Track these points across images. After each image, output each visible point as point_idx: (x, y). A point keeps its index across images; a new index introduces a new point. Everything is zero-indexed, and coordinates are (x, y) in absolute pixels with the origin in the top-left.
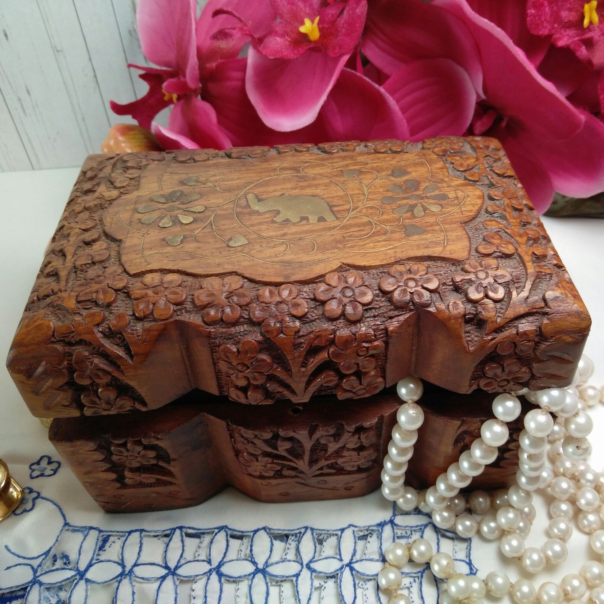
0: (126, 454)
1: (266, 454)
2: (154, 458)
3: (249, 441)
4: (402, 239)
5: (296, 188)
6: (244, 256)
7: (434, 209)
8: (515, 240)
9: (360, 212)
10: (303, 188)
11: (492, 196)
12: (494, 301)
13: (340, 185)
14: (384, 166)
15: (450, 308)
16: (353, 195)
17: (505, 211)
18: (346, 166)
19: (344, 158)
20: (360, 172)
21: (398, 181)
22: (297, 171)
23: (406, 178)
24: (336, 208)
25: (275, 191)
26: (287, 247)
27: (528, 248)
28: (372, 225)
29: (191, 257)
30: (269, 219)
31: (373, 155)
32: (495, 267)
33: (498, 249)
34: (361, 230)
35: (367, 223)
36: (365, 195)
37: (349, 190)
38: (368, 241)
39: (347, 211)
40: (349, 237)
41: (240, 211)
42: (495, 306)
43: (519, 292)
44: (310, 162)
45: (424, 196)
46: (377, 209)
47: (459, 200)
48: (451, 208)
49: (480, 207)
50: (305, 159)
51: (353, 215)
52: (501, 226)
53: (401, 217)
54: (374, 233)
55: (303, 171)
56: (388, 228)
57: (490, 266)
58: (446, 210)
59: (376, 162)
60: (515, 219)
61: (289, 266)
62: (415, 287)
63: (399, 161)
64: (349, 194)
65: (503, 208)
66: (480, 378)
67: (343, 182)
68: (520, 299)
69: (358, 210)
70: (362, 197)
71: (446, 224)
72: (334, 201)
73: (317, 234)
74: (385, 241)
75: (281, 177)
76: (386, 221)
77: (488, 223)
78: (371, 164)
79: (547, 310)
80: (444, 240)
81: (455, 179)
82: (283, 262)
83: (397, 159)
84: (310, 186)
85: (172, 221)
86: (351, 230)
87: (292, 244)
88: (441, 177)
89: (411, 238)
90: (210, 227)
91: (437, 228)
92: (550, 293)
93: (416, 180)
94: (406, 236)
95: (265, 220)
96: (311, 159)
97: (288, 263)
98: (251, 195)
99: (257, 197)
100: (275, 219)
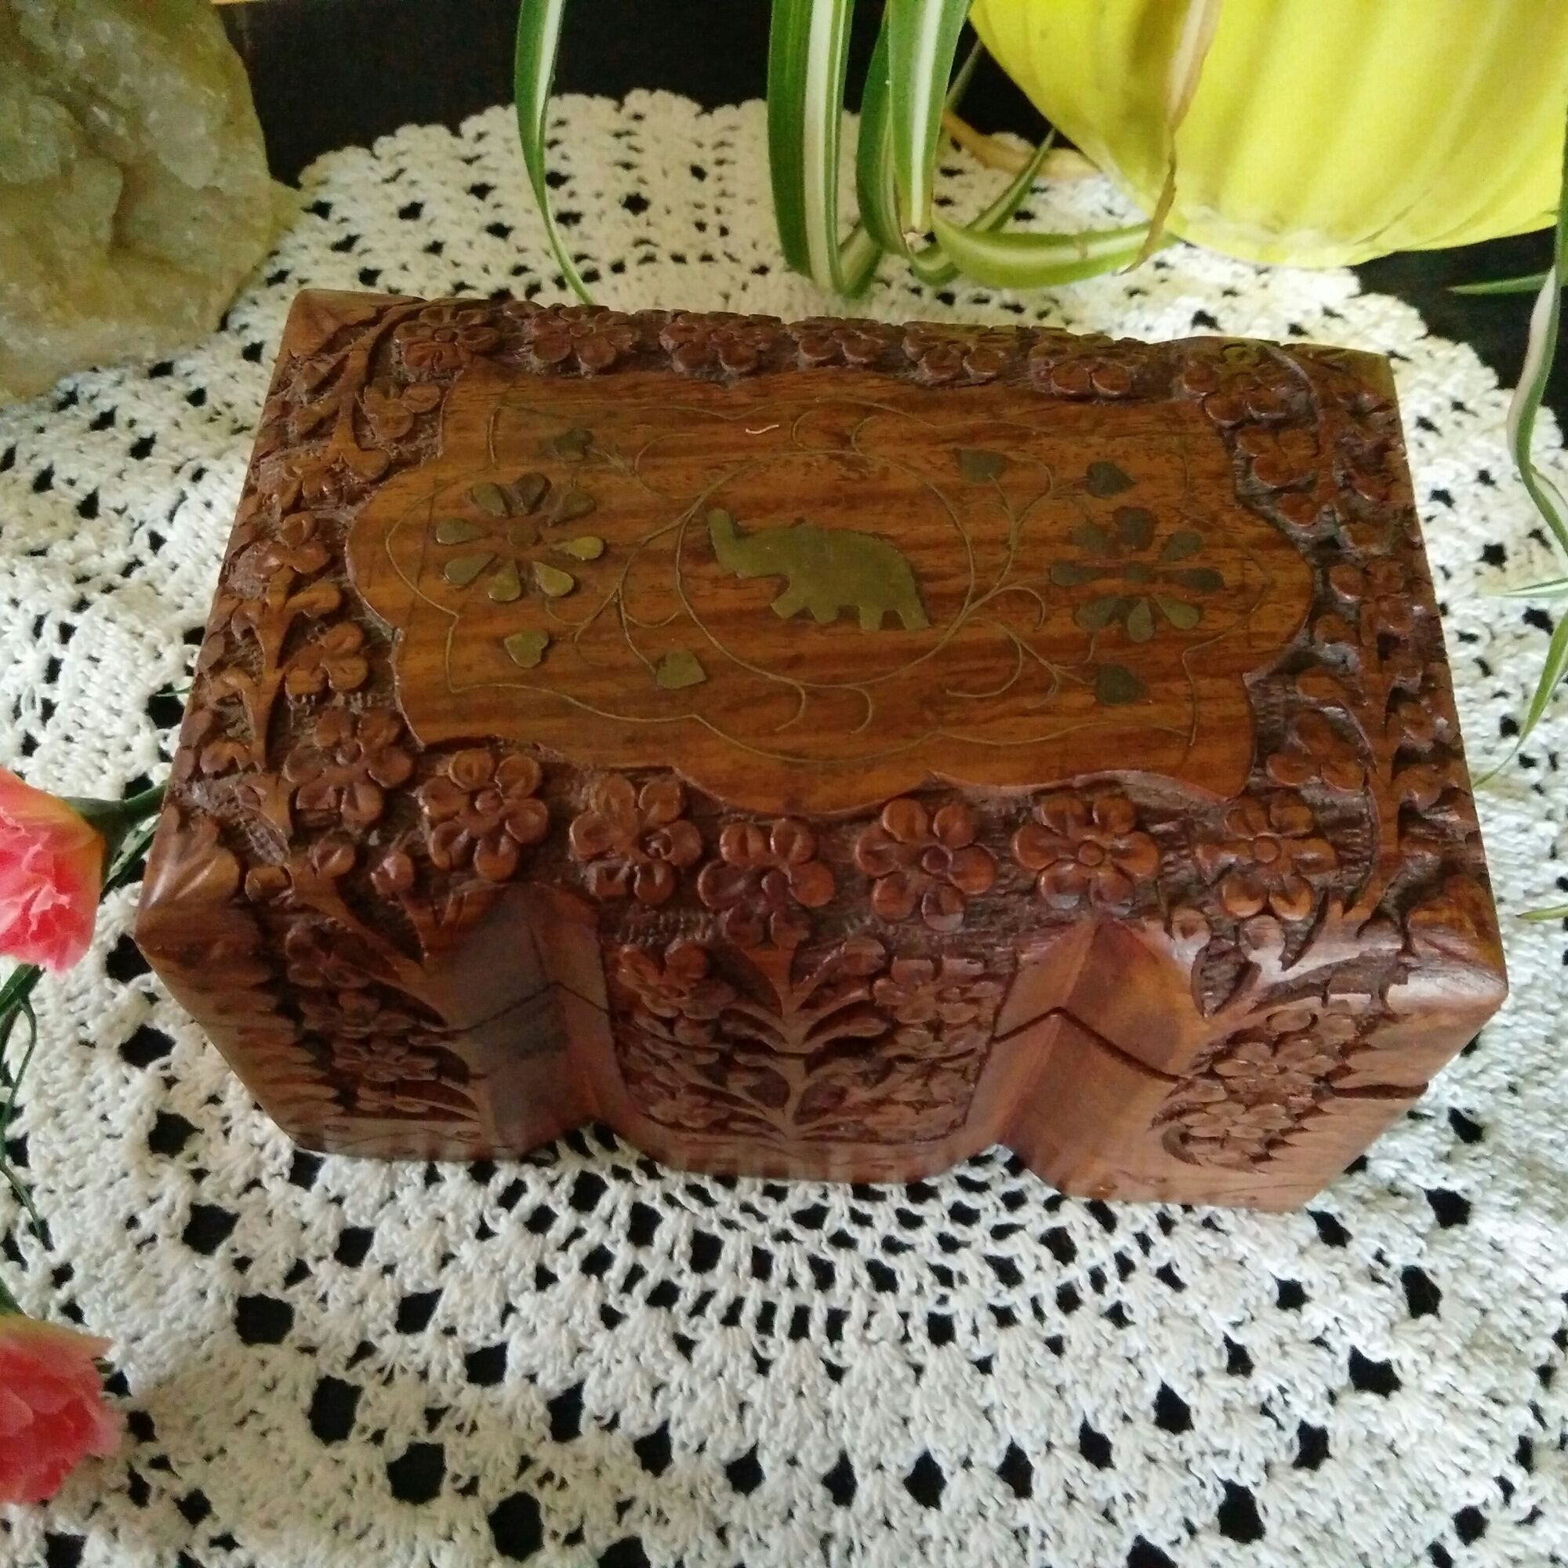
0: (366, 1057)
1: (694, 1089)
2: (431, 1071)
3: (659, 1061)
4: (1085, 710)
5: (833, 503)
6: (692, 720)
7: (1180, 618)
8: (1368, 744)
9: (990, 606)
10: (852, 503)
11: (1334, 587)
12: (1284, 923)
13: (949, 504)
14: (1070, 447)
15: (1175, 927)
16: (978, 543)
17: (1359, 643)
18: (973, 435)
19: (968, 406)
20: (1004, 464)
21: (1102, 507)
22: (845, 441)
23: (1122, 499)
24: (931, 587)
25: (780, 505)
26: (799, 703)
27: (1395, 775)
28: (1015, 655)
29: (566, 710)
30: (761, 604)
31: (1046, 405)
32: (1302, 830)
33: (1319, 775)
34: (987, 670)
35: (1007, 649)
36: (1009, 547)
37: (969, 526)
38: (1001, 707)
39: (958, 598)
40: (954, 689)
41: (689, 567)
42: (1284, 931)
43: (1347, 907)
44: (880, 412)
45: (1161, 569)
46: (1034, 601)
47: (1247, 597)
48: (1223, 621)
49: (1299, 625)
50: (864, 398)
51: (972, 614)
52: (1340, 694)
53: (1091, 635)
54: (1018, 682)
55: (858, 440)
56: (1056, 670)
57: (1291, 826)
58: (1211, 626)
59: (1050, 430)
60: (1380, 670)
61: (801, 765)
62: (1099, 865)
63: (1110, 437)
64: (968, 540)
65: (1358, 631)
66: (1219, 1057)
67: (958, 494)
68: (1348, 924)
69: (988, 597)
70: (1002, 556)
71: (1204, 674)
72: (929, 561)
73: (877, 668)
74: (1044, 712)
75: (799, 458)
76: (1053, 648)
77: (1310, 680)
78: (1038, 436)
79: (1407, 960)
80: (1191, 728)
81: (1250, 518)
82: (783, 753)
83: (1107, 428)
84: (872, 498)
85: (522, 581)
86: (963, 666)
87: (811, 694)
88: (1215, 507)
89: (1109, 713)
90: (614, 612)
91: (1179, 687)
92: (1423, 915)
93: (1144, 510)
94: (1098, 703)
95: (750, 605)
96: (880, 401)
97: (799, 755)
98: (719, 513)
99: (734, 523)
100: (774, 605)
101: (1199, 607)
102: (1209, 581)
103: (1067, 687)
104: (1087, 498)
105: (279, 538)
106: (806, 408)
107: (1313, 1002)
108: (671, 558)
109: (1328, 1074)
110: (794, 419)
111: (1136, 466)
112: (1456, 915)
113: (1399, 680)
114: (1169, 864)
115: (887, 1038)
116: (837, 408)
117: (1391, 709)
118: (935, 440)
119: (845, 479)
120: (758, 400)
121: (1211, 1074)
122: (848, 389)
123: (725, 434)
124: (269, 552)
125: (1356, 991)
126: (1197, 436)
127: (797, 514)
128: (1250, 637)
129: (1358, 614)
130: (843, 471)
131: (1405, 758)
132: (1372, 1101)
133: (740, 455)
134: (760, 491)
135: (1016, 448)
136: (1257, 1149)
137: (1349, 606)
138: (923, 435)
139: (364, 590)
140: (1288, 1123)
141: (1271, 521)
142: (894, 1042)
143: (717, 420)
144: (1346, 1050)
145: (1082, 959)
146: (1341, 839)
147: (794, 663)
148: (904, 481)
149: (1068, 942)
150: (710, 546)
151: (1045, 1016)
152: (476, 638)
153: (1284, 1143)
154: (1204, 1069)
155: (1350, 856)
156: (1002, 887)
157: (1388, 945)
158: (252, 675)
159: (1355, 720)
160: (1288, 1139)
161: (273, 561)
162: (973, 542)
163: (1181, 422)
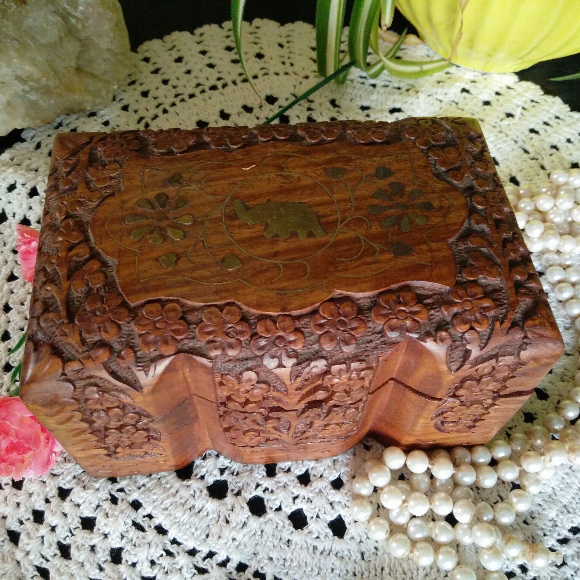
0: (119, 435)
2: (146, 437)
4: (390, 260)
5: (281, 192)
6: (239, 281)
7: (419, 221)
8: (498, 260)
9: (348, 225)
10: (288, 191)
11: (475, 204)
12: (478, 332)
13: (326, 189)
14: (367, 162)
15: (438, 339)
16: (339, 201)
17: (487, 223)
18: (330, 162)
19: (326, 151)
20: (344, 171)
21: (383, 183)
22: (281, 168)
23: (391, 179)
24: (324, 220)
25: (261, 195)
26: (280, 270)
27: (510, 271)
28: (360, 242)
29: (188, 283)
30: (259, 233)
31: (356, 148)
32: (480, 296)
33: (482, 274)
34: (351, 249)
35: (356, 240)
36: (351, 202)
37: (335, 196)
38: (358, 263)
39: (334, 223)
40: (339, 257)
41: (229, 222)
42: (479, 335)
43: (502, 323)
44: (293, 156)
45: (410, 204)
46: (364, 221)
47: (444, 211)
48: (436, 220)
49: (465, 219)
50: (287, 152)
51: (342, 228)
52: (485, 243)
53: (388, 232)
54: (363, 252)
55: (287, 168)
56: (377, 246)
57: (476, 294)
58: (432, 223)
59: (359, 157)
60: (498, 233)
61: (285, 294)
62: (406, 318)
63: (382, 157)
64: (335, 201)
65: (486, 219)
66: (457, 388)
67: (328, 184)
68: (502, 330)
69: (346, 222)
70: (349, 205)
71: (433, 241)
72: (322, 210)
73: (308, 253)
74: (376, 262)
75: (265, 177)
76: (374, 237)
77: (472, 239)
78: (355, 159)
79: (525, 340)
80: (431, 262)
81: (439, 181)
82: (279, 290)
83: (380, 154)
84: (295, 189)
85: (163, 235)
86: (341, 249)
87: (284, 265)
88: (425, 178)
89: (400, 261)
90: (201, 243)
91: (424, 247)
92: (530, 322)
93: (400, 183)
94: (395, 257)
95: (255, 235)
96: (293, 152)
97: (283, 290)
98: (237, 201)
99: (243, 204)
100: (264, 234)
101: (427, 217)
102: (428, 206)
103: (382, 252)
104: (377, 181)
105: (61, 229)
106: (266, 158)
107: (493, 362)
108: (221, 220)
109: (498, 390)
110: (261, 162)
111: (394, 167)
112: (542, 321)
113: (505, 235)
114: (432, 315)
115: (330, 398)
116: (277, 156)
117: (504, 246)
118: (316, 165)
119: (283, 183)
120: (245, 157)
121: (454, 396)
122: (280, 149)
123: (235, 171)
124: (58, 235)
125: (509, 355)
126: (414, 153)
127: (268, 198)
128: (447, 225)
129: (485, 213)
130: (283, 180)
131: (513, 264)
132: (515, 398)
133: (242, 178)
134: (252, 191)
135: (347, 165)
136: (471, 423)
137: (482, 210)
138: (311, 163)
139: (99, 246)
140: (483, 411)
141: (448, 182)
142: (332, 400)
143: (230, 166)
144: (505, 379)
145: (401, 357)
146: (494, 297)
147: (276, 255)
148: (307, 181)
149: (397, 350)
150: (236, 214)
151: (387, 382)
152: (148, 260)
153: (481, 420)
154: (451, 394)
155: (499, 303)
156: (369, 332)
157: (518, 336)
158: (57, 285)
159: (492, 253)
160: (483, 418)
161: (60, 239)
162: (337, 201)
163: (407, 149)
